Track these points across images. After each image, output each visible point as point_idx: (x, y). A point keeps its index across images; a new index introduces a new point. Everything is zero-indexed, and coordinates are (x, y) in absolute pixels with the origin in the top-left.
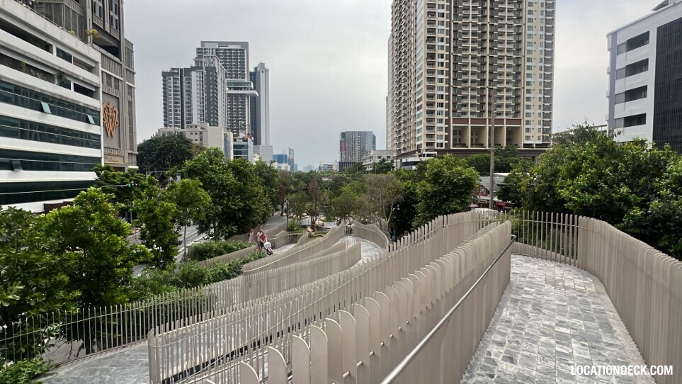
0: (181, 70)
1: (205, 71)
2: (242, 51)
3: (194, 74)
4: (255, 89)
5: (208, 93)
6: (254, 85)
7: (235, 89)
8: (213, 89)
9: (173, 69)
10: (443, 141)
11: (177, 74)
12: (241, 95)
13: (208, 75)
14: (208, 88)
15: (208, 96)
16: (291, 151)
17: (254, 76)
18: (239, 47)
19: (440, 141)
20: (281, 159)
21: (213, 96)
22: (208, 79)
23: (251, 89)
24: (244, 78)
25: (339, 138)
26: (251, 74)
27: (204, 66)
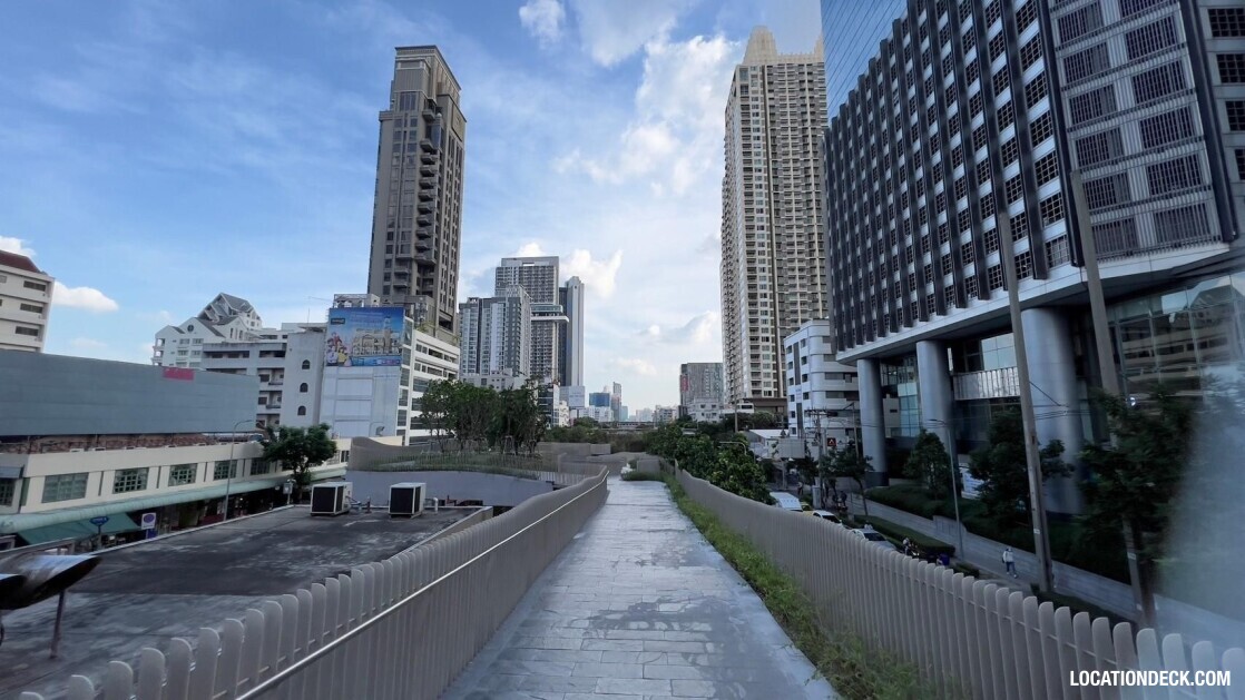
0: (481, 300)
1: (507, 302)
2: (551, 268)
3: (495, 307)
4: (565, 313)
5: (510, 327)
6: (565, 308)
7: (541, 314)
8: (516, 322)
9: (471, 299)
10: (772, 389)
11: (474, 305)
12: (547, 321)
13: (511, 308)
14: (510, 322)
15: (510, 332)
16: (617, 387)
17: (565, 293)
18: (547, 264)
19: (768, 389)
20: (600, 400)
21: (516, 331)
22: (511, 312)
23: (561, 314)
24: (552, 300)
25: (678, 372)
26: (561, 290)
27: (507, 296)
